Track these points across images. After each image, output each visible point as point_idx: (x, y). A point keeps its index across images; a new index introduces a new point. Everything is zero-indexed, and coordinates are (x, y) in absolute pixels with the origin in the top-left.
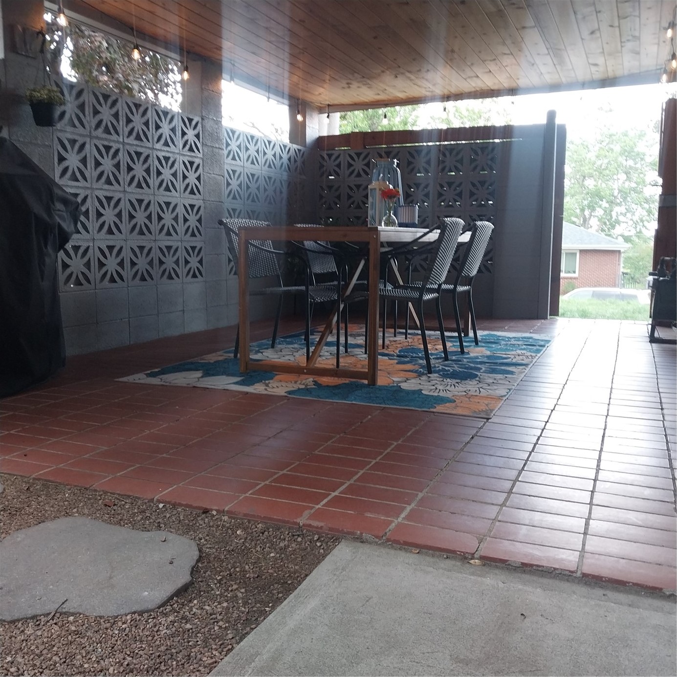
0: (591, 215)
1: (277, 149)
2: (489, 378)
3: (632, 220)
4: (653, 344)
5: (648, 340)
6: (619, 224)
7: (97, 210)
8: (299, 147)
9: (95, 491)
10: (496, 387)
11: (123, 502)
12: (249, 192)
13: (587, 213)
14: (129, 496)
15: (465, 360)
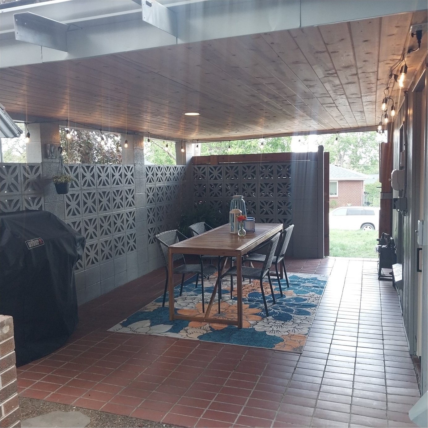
0: (344, 154)
1: (172, 170)
2: (298, 318)
3: (369, 156)
4: (381, 282)
5: (377, 277)
6: (362, 159)
7: (85, 227)
8: (182, 166)
9: (132, 418)
10: (302, 327)
11: (147, 424)
12: (158, 197)
13: (342, 153)
14: (149, 421)
15: (284, 303)
